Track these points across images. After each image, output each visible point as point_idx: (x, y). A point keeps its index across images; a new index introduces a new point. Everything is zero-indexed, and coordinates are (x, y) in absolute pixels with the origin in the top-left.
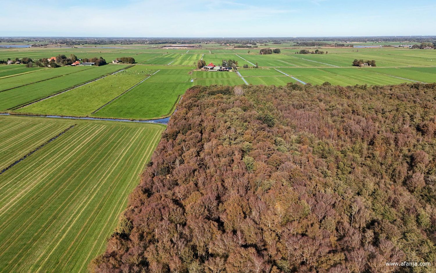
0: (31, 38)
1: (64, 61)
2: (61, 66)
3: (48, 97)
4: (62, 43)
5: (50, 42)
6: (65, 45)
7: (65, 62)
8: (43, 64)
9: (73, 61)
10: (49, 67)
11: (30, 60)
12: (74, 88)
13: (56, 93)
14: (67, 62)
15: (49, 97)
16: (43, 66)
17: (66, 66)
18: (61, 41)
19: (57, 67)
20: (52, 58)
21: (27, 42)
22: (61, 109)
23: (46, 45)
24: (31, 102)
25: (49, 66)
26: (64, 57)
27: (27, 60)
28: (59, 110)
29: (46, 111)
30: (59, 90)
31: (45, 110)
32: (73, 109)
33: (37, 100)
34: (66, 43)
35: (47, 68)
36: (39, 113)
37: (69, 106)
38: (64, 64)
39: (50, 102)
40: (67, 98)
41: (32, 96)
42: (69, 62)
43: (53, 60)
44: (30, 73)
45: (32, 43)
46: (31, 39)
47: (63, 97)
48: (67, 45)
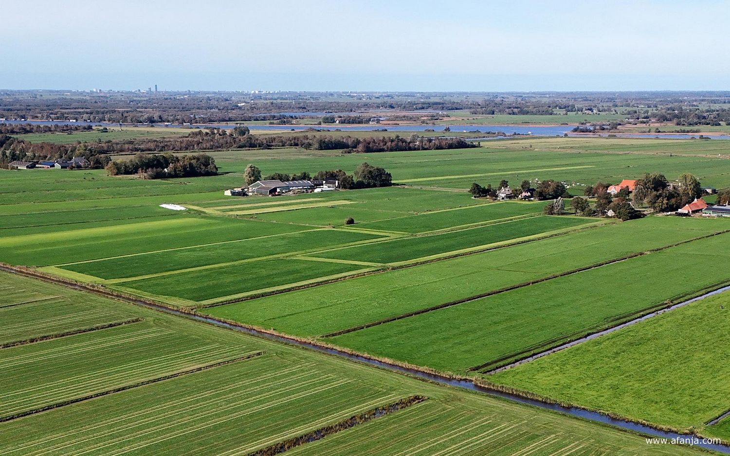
0: (575, 96)
1: (658, 197)
2: (644, 215)
3: (586, 337)
4: (663, 119)
5: (629, 113)
6: (671, 125)
7: (661, 199)
8: (593, 203)
9: (684, 199)
10: (608, 217)
11: (560, 192)
12: (669, 307)
13: (610, 324)
14: (665, 201)
15: (589, 335)
16: (593, 213)
17: (660, 215)
18: (662, 109)
19: (632, 218)
20: (624, 184)
21: (563, 111)
22: (614, 387)
23: (614, 126)
24: (536, 351)
25: (610, 213)
26: (659, 184)
27: (550, 190)
28: (610, 392)
29: (572, 391)
30: (621, 311)
31: (569, 387)
32: (652, 395)
33: (552, 345)
34: (675, 121)
35: (600, 221)
36: (553, 396)
37: (641, 381)
38: (655, 208)
39: (589, 357)
40: (642, 349)
41: (542, 329)
42: (673, 201)
43: (626, 192)
44: (552, 236)
45: (575, 121)
46: (575, 99)
47: (631, 344)
48: (679, 128)
